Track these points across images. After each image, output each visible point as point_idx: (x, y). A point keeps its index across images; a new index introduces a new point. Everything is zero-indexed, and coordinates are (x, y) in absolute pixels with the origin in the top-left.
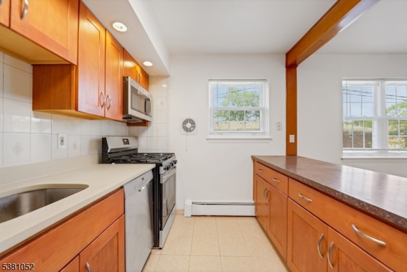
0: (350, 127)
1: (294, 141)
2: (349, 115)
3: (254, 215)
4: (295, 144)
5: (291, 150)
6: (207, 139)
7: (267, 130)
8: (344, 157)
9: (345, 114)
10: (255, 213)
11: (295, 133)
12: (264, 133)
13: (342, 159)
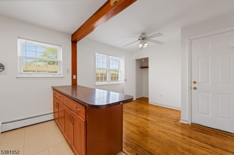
0: (99, 71)
1: (75, 78)
2: (98, 68)
3: (53, 119)
4: (76, 80)
5: (74, 82)
6: (17, 78)
7: (62, 72)
8: (96, 84)
9: (96, 67)
10: (54, 118)
11: (76, 74)
12: (60, 74)
13: (96, 85)
